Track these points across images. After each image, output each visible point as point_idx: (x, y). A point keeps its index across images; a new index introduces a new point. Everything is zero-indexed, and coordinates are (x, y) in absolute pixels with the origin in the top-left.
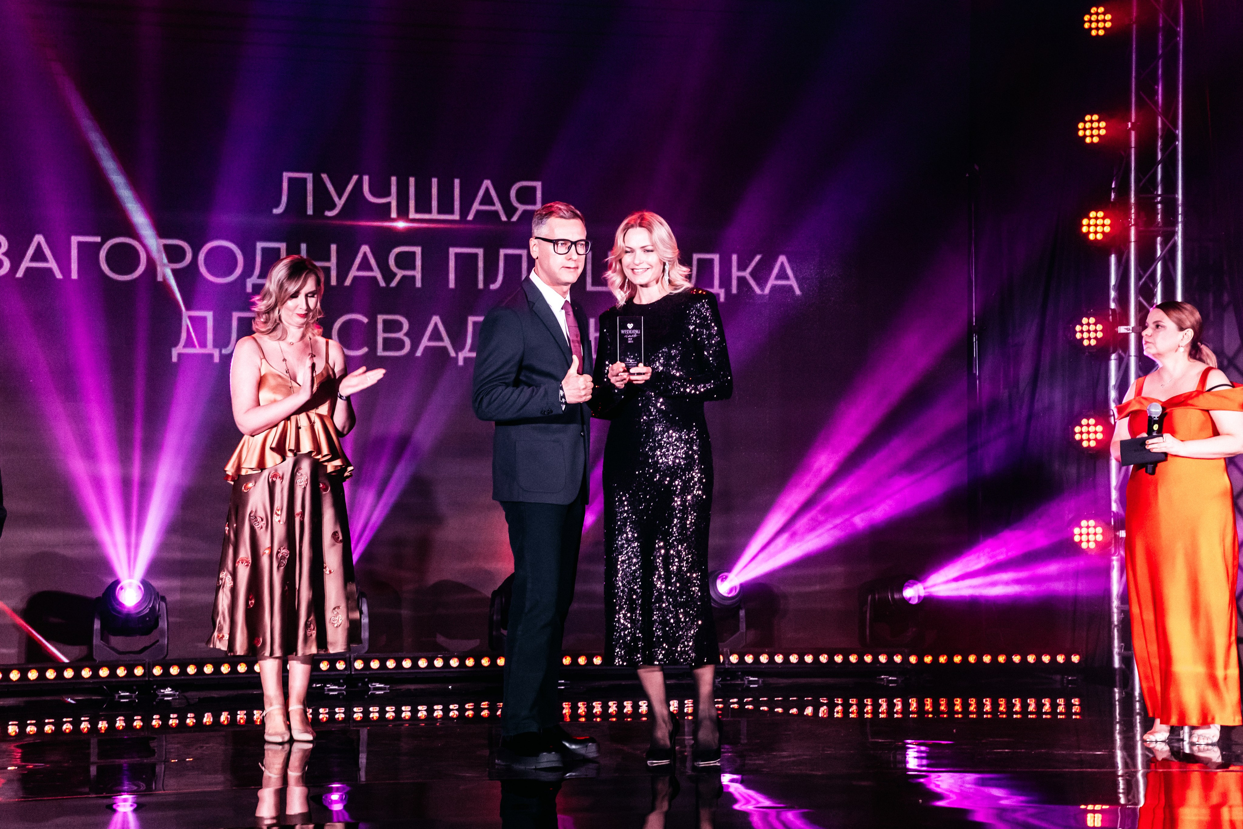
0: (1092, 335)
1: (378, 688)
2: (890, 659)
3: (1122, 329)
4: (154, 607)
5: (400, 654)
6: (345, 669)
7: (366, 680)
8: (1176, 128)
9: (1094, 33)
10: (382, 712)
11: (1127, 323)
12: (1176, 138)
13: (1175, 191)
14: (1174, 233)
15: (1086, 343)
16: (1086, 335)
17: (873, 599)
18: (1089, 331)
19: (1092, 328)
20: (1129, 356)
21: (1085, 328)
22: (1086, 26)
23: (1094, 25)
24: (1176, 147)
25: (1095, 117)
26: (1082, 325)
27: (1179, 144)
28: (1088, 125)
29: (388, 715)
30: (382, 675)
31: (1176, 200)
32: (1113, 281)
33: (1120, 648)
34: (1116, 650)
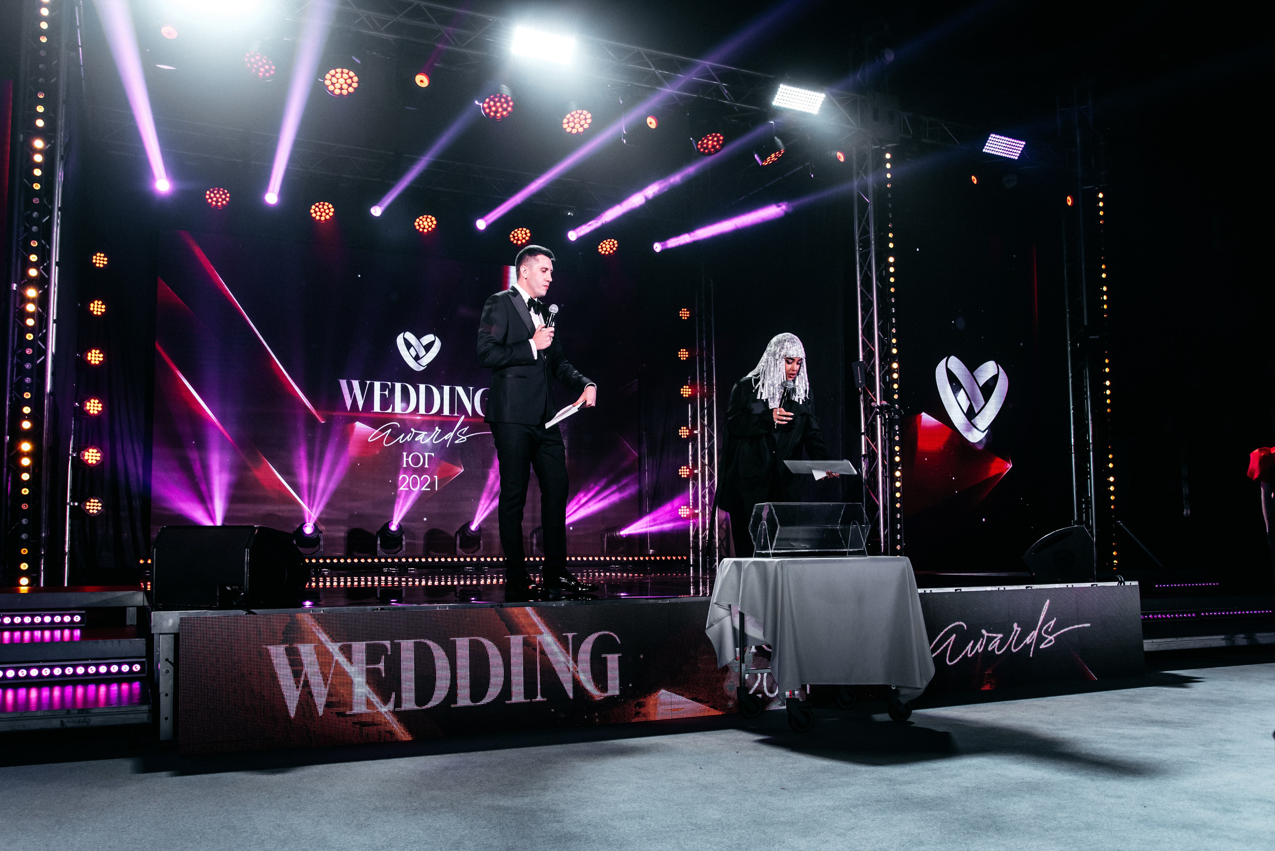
0: (685, 434)
1: (412, 570)
2: (616, 559)
3: (695, 432)
4: (318, 535)
6: (398, 562)
7: (406, 567)
8: (712, 356)
9: (683, 318)
10: (414, 582)
11: (697, 430)
12: (712, 360)
13: (713, 380)
14: (713, 396)
15: (683, 437)
16: (683, 434)
17: (607, 536)
18: (684, 432)
19: (685, 431)
20: (698, 442)
21: (682, 431)
22: (681, 315)
23: (683, 315)
24: (713, 363)
25: (684, 350)
26: (681, 430)
27: (714, 362)
28: (682, 353)
29: (416, 584)
30: (413, 565)
31: (713, 383)
32: (690, 415)
33: (693, 556)
34: (691, 557)
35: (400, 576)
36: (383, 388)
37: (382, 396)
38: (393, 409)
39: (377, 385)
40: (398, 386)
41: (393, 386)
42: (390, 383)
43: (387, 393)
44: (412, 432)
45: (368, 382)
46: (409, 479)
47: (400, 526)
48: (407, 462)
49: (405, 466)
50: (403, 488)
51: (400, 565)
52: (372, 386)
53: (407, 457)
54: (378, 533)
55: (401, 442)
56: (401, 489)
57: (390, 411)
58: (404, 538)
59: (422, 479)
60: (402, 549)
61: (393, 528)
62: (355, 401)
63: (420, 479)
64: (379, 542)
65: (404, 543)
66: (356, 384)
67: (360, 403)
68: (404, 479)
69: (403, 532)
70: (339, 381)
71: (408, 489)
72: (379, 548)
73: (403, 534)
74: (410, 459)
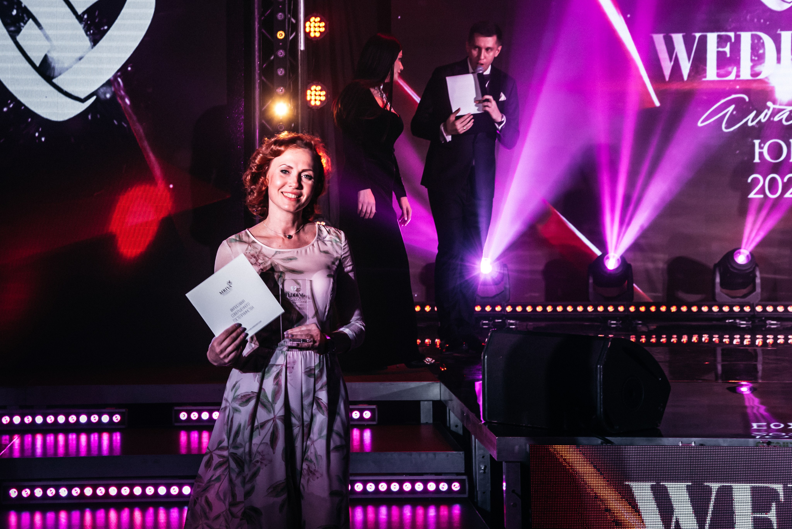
1: (773, 324)
4: (627, 272)
5: (787, 303)
6: (750, 311)
7: (763, 318)
10: (776, 339)
29: (779, 341)
30: (775, 316)
35: (754, 333)
36: (722, 41)
37: (721, 56)
38: (738, 76)
39: (712, 38)
40: (746, 38)
41: (738, 38)
42: (732, 34)
43: (727, 49)
44: (769, 108)
45: (698, 35)
46: (763, 181)
47: (752, 256)
48: (761, 154)
49: (757, 160)
50: (756, 194)
51: (753, 316)
52: (703, 41)
53: (761, 148)
54: (716, 266)
55: (750, 124)
56: (752, 195)
57: (732, 77)
58: (758, 274)
59: (785, 180)
60: (754, 289)
61: (741, 259)
62: (676, 67)
63: (782, 179)
64: (718, 280)
65: (758, 281)
66: (678, 39)
67: (686, 67)
68: (757, 181)
69: (757, 265)
70: (652, 38)
71: (762, 196)
72: (718, 289)
73: (757, 269)
74: (765, 151)
